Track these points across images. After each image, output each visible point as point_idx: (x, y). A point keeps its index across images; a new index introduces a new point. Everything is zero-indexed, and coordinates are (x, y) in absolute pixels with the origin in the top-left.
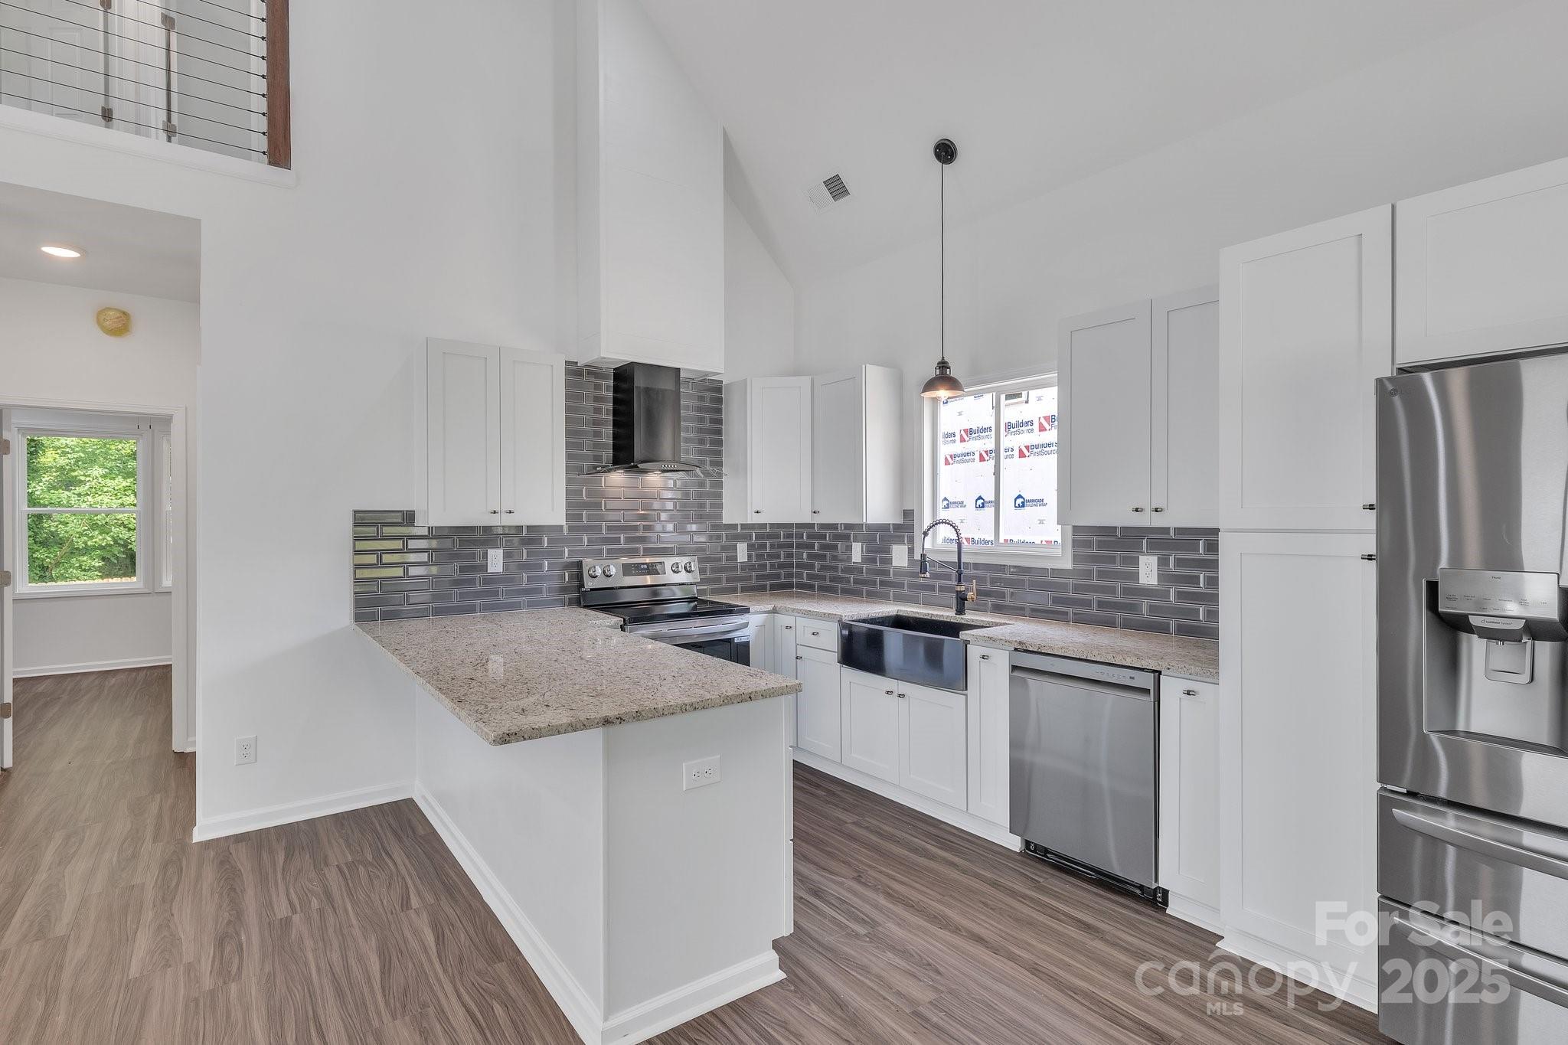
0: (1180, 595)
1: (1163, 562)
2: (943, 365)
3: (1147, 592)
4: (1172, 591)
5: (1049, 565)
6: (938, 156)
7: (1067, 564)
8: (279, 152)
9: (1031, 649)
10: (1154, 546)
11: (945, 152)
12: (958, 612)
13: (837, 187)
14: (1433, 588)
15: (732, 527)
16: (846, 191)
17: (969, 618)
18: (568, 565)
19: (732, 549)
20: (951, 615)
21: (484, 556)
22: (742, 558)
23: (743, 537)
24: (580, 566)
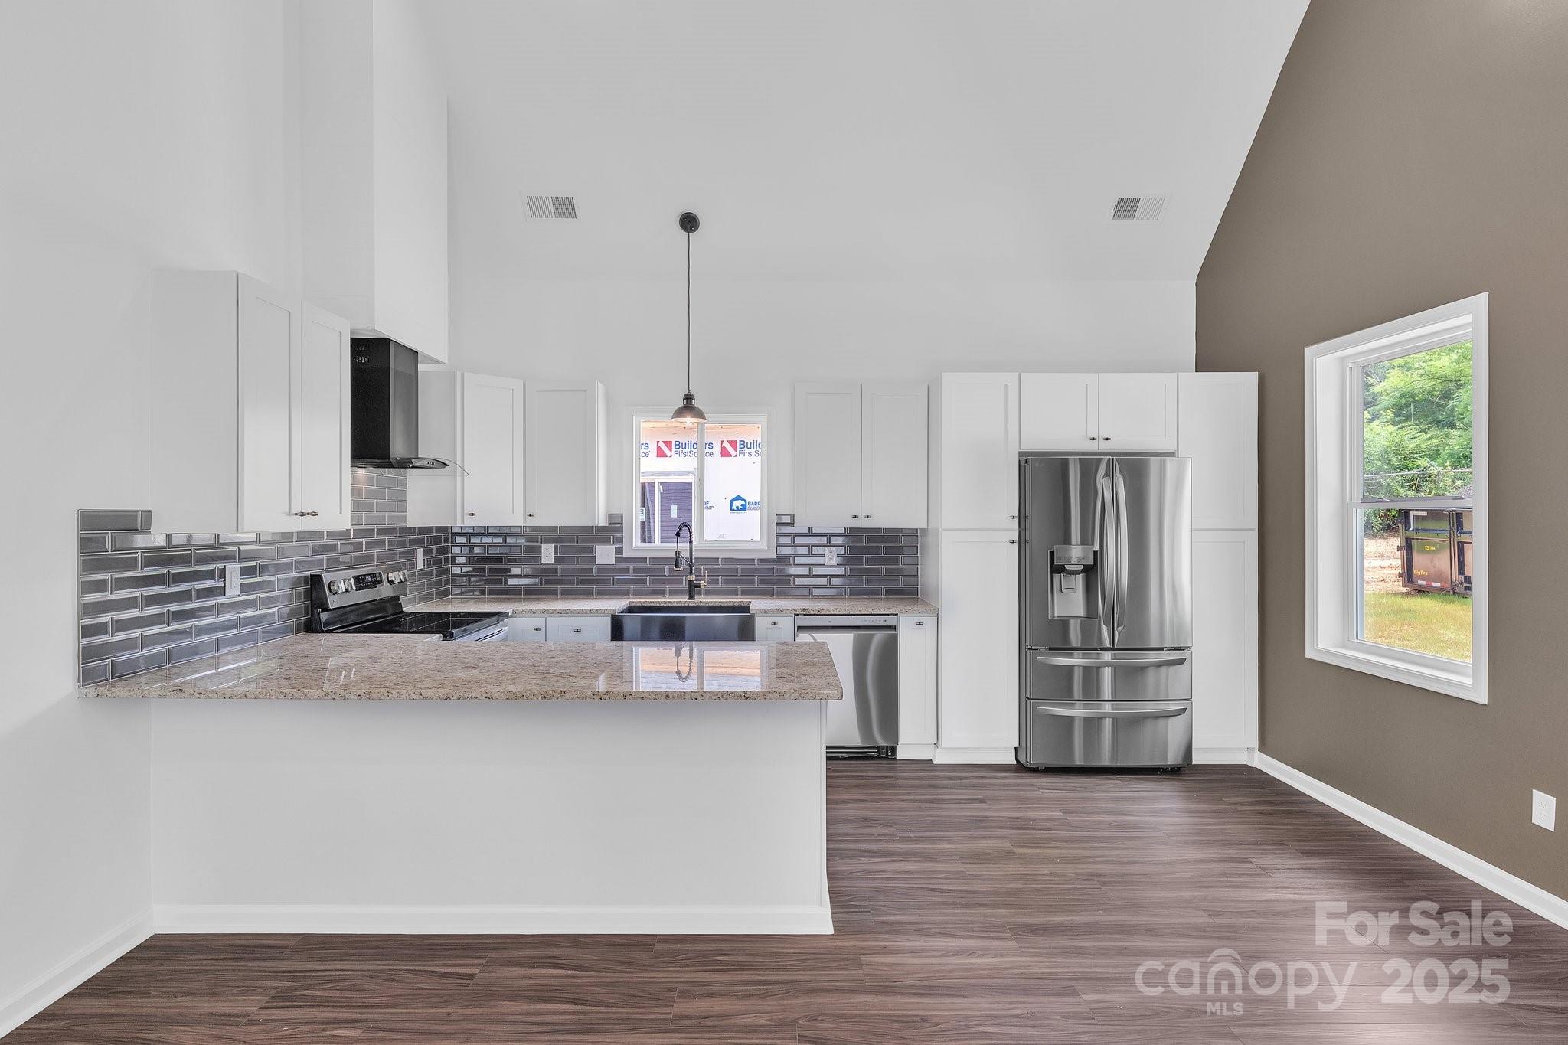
2: (689, 397)
6: (682, 225)
7: (772, 555)
9: (813, 613)
11: (689, 222)
12: (691, 597)
13: (565, 207)
14: (1052, 554)
15: (411, 530)
16: (574, 214)
17: (701, 600)
18: (297, 582)
19: (413, 554)
20: (683, 600)
21: (222, 574)
22: (419, 565)
23: (418, 542)
24: (315, 581)
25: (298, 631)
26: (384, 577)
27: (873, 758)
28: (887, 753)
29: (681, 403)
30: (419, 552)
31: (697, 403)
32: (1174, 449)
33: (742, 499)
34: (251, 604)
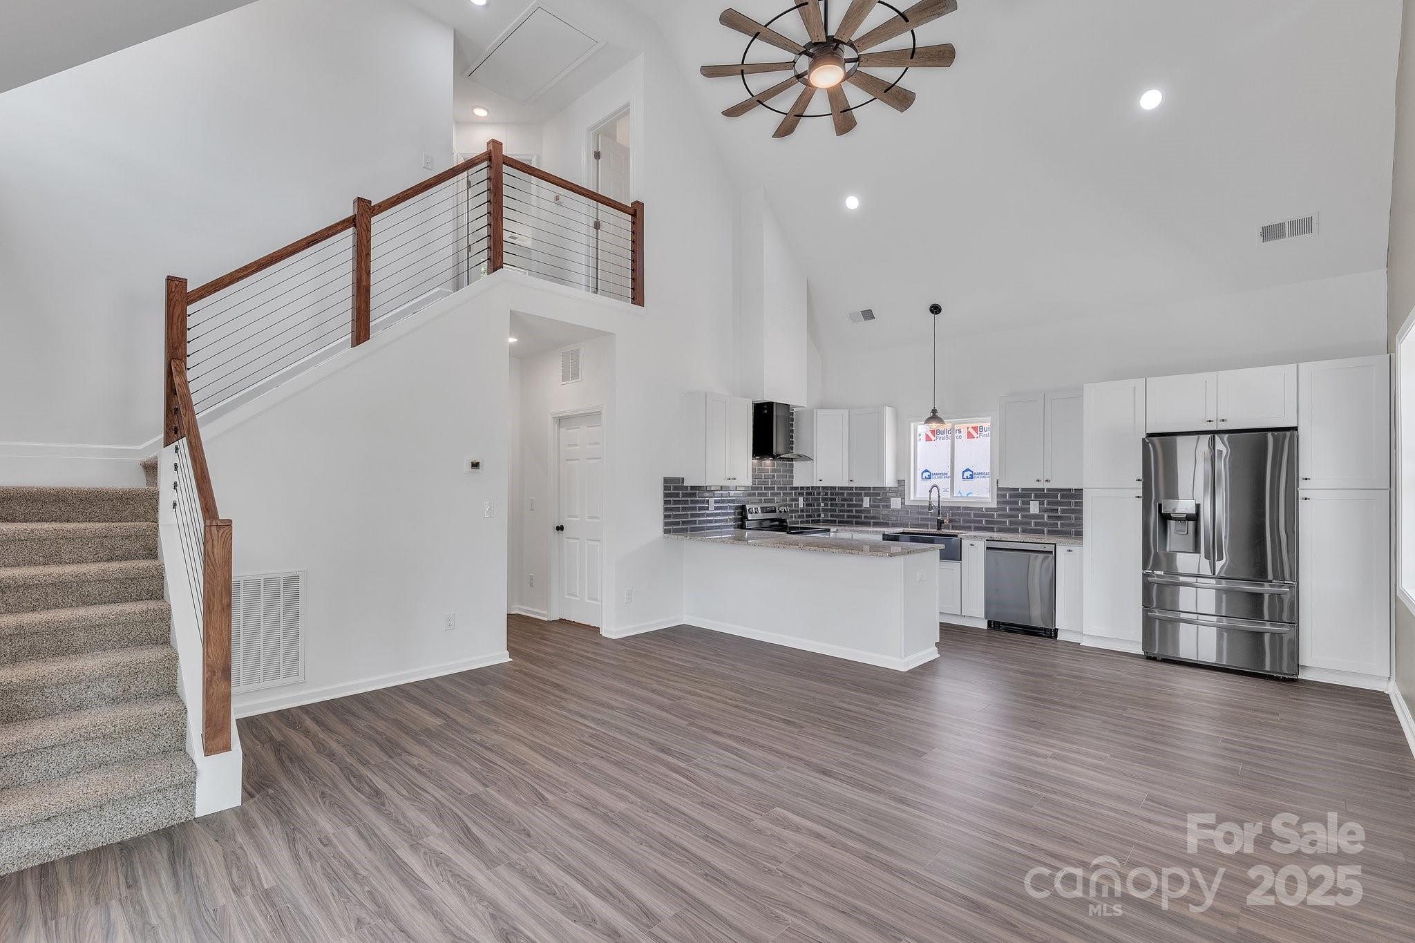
0: (1049, 517)
1: (1041, 503)
2: (934, 411)
3: (1035, 516)
4: (1046, 516)
5: (984, 506)
6: (932, 311)
7: (995, 505)
8: (637, 297)
10: (1037, 497)
11: (935, 309)
12: (938, 529)
13: (868, 315)
14: (1160, 505)
15: (796, 488)
16: (873, 317)
17: (944, 531)
18: (737, 508)
19: (797, 500)
20: (935, 531)
21: (708, 501)
22: (801, 506)
23: (801, 494)
24: (743, 508)
25: (738, 528)
26: (777, 509)
27: (1042, 636)
28: (1051, 634)
29: (929, 415)
30: (801, 499)
31: (939, 415)
32: (1294, 425)
33: (970, 471)
34: (718, 514)
